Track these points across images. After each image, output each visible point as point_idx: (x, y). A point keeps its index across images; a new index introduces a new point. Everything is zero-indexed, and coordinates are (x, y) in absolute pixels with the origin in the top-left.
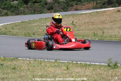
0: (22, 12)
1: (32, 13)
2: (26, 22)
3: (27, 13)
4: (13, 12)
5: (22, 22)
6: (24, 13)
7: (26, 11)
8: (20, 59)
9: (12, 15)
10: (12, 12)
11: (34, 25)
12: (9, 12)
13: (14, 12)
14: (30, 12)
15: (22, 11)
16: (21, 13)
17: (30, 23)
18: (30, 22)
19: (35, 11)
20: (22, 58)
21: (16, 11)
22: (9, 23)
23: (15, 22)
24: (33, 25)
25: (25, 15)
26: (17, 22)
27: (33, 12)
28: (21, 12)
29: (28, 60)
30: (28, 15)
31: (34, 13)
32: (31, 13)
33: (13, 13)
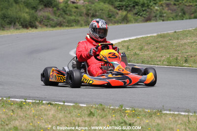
0: (158, 16)
1: (178, 17)
2: (169, 35)
3: (168, 17)
4: (139, 15)
5: (161, 35)
6: (161, 16)
7: (165, 13)
8: (167, 114)
9: (136, 21)
10: (136, 14)
11: (185, 41)
12: (130, 16)
13: (141, 16)
14: (174, 14)
15: (158, 12)
16: (156, 16)
17: (178, 39)
18: (177, 36)
19: (184, 13)
20: (170, 111)
21: (145, 12)
22: (134, 38)
23: (146, 36)
24: (183, 42)
25: (163, 20)
26: (149, 35)
27: (180, 14)
28: (154, 15)
29: (184, 115)
30: (170, 20)
31: (182, 18)
32: (176, 16)
33: (139, 17)
